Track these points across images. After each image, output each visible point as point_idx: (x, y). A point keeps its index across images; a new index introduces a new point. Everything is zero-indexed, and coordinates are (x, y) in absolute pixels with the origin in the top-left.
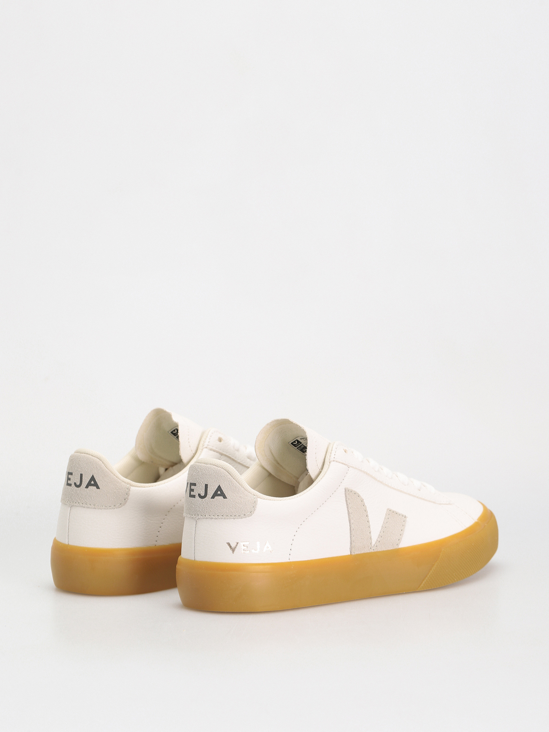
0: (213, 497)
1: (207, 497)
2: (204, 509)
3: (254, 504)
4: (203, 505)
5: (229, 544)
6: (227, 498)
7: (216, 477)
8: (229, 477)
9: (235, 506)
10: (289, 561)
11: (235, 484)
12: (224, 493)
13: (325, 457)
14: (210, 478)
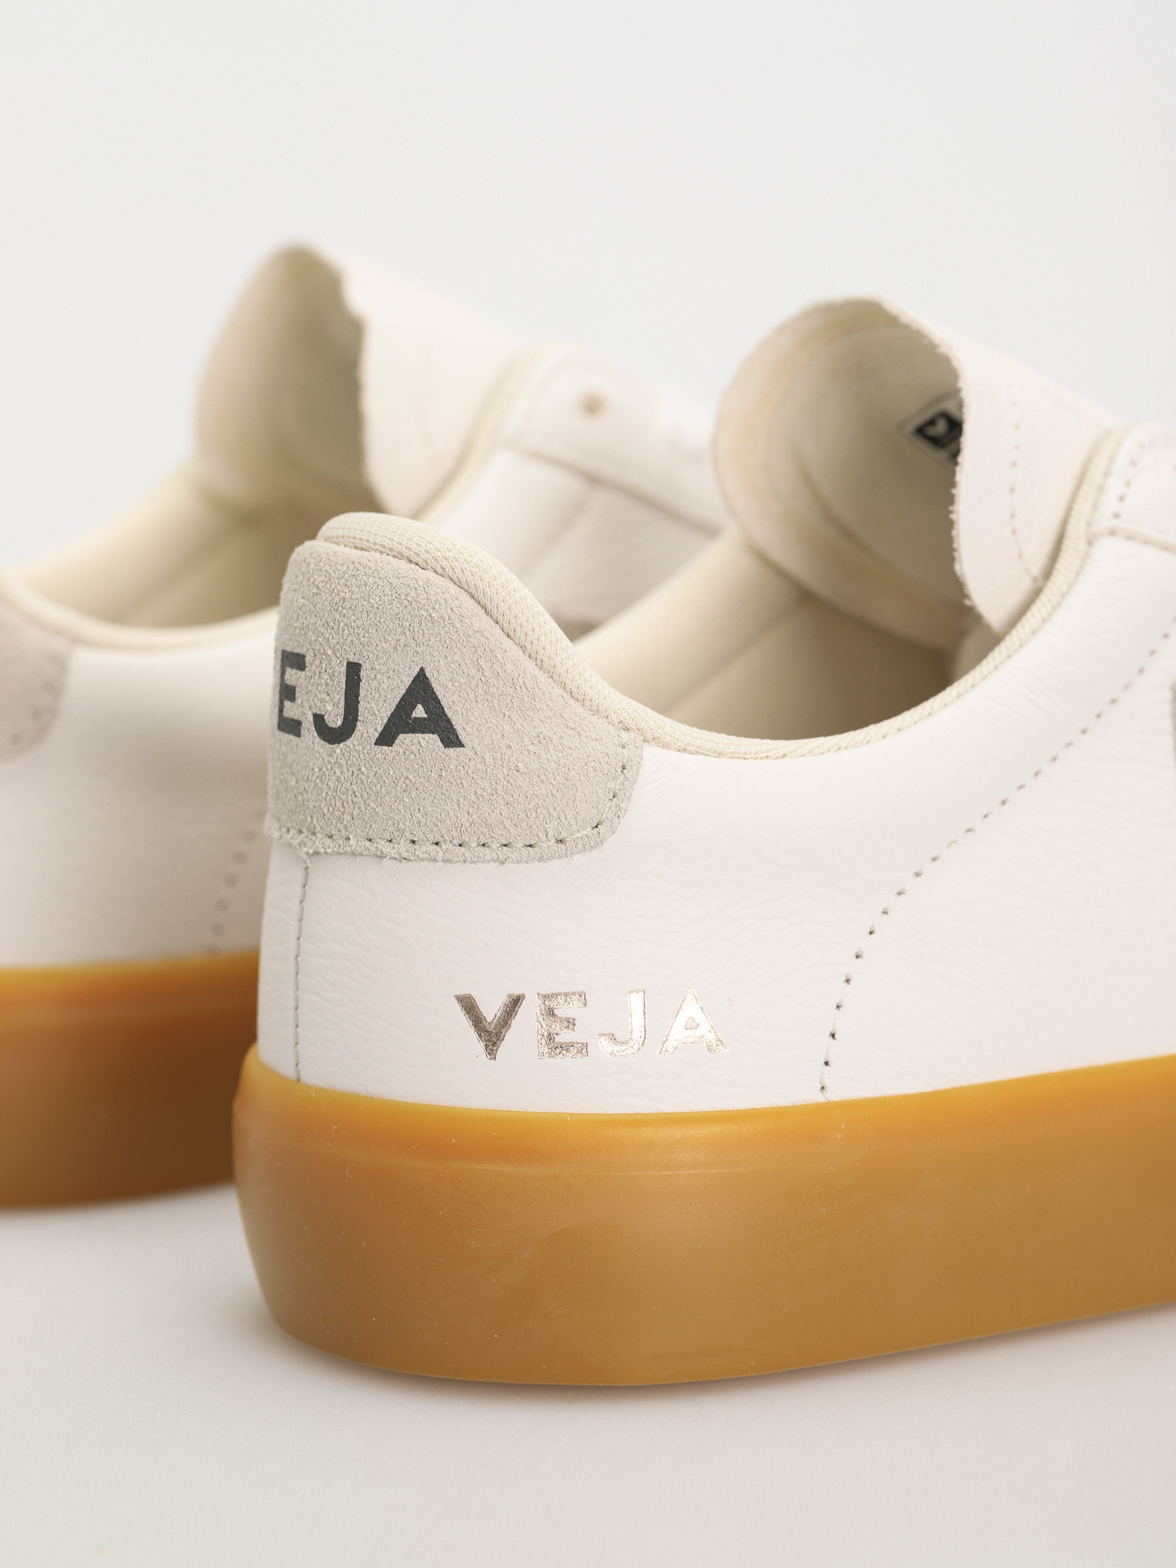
0: (386, 738)
1: (357, 734)
2: (339, 804)
3: (615, 779)
4: (338, 780)
5: (469, 1006)
6: (461, 745)
7: (406, 624)
8: (476, 628)
9: (506, 792)
10: (820, 1098)
11: (509, 667)
12: (449, 715)
13: (1069, 509)
14: (372, 630)
